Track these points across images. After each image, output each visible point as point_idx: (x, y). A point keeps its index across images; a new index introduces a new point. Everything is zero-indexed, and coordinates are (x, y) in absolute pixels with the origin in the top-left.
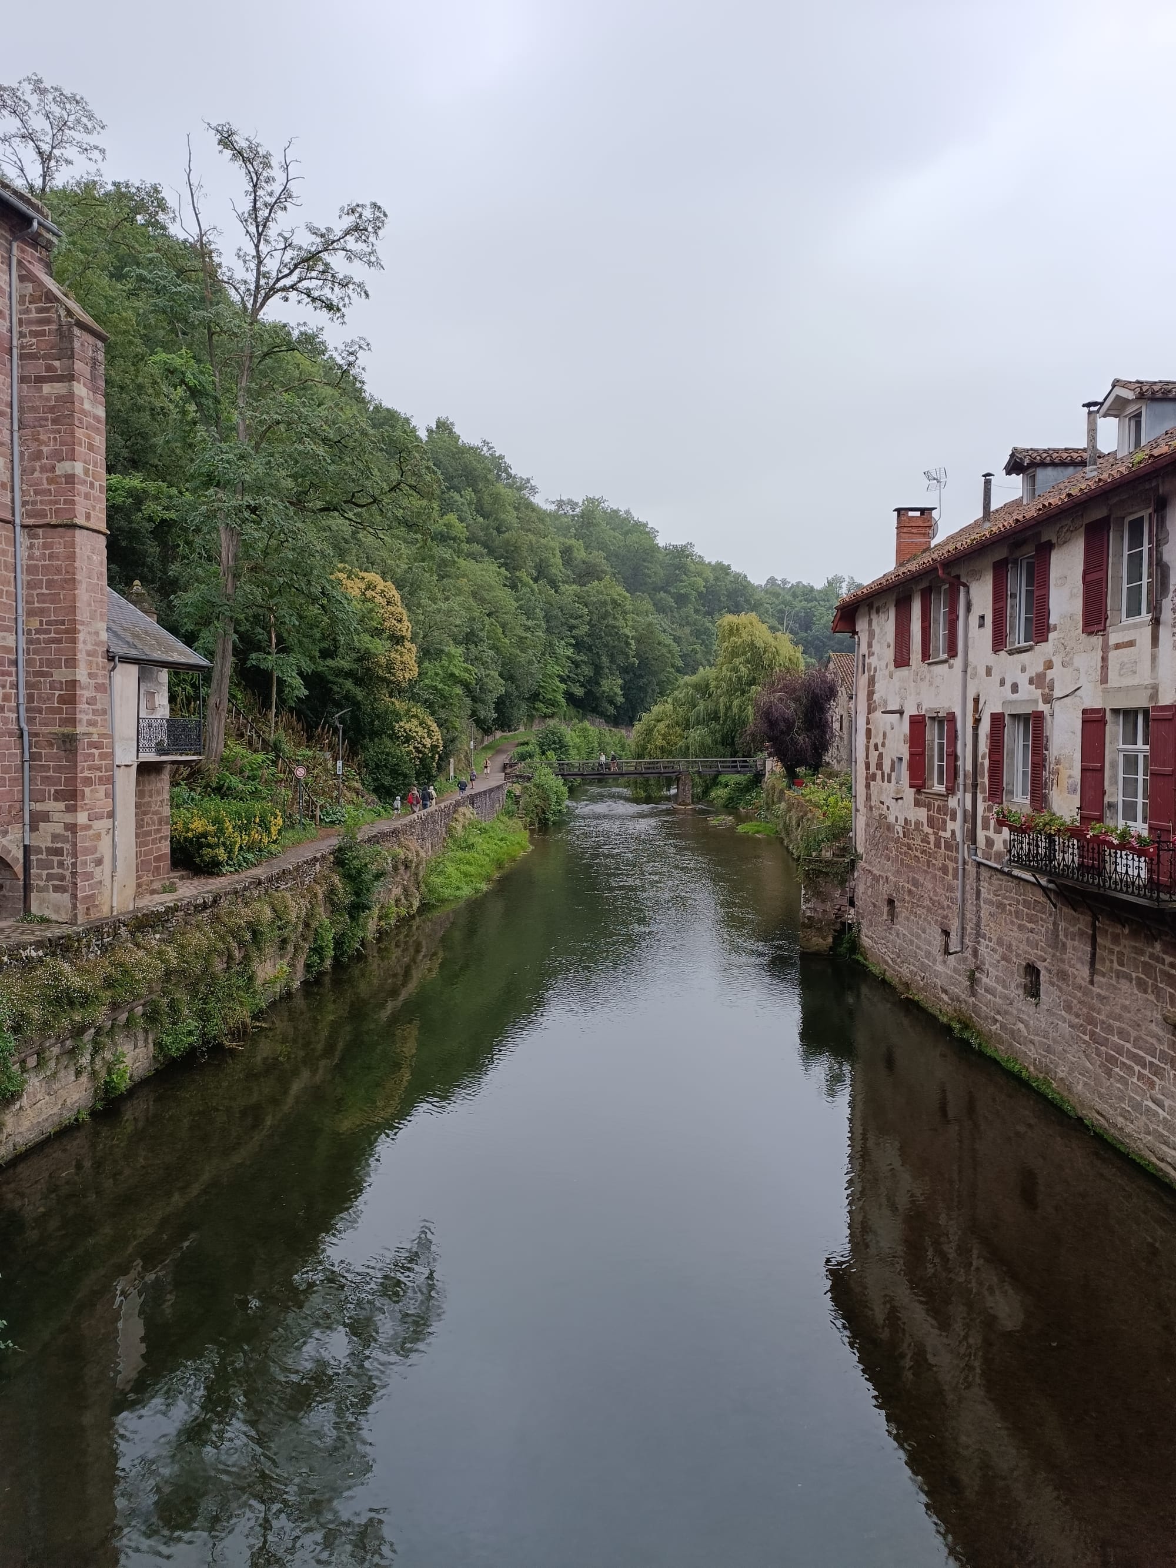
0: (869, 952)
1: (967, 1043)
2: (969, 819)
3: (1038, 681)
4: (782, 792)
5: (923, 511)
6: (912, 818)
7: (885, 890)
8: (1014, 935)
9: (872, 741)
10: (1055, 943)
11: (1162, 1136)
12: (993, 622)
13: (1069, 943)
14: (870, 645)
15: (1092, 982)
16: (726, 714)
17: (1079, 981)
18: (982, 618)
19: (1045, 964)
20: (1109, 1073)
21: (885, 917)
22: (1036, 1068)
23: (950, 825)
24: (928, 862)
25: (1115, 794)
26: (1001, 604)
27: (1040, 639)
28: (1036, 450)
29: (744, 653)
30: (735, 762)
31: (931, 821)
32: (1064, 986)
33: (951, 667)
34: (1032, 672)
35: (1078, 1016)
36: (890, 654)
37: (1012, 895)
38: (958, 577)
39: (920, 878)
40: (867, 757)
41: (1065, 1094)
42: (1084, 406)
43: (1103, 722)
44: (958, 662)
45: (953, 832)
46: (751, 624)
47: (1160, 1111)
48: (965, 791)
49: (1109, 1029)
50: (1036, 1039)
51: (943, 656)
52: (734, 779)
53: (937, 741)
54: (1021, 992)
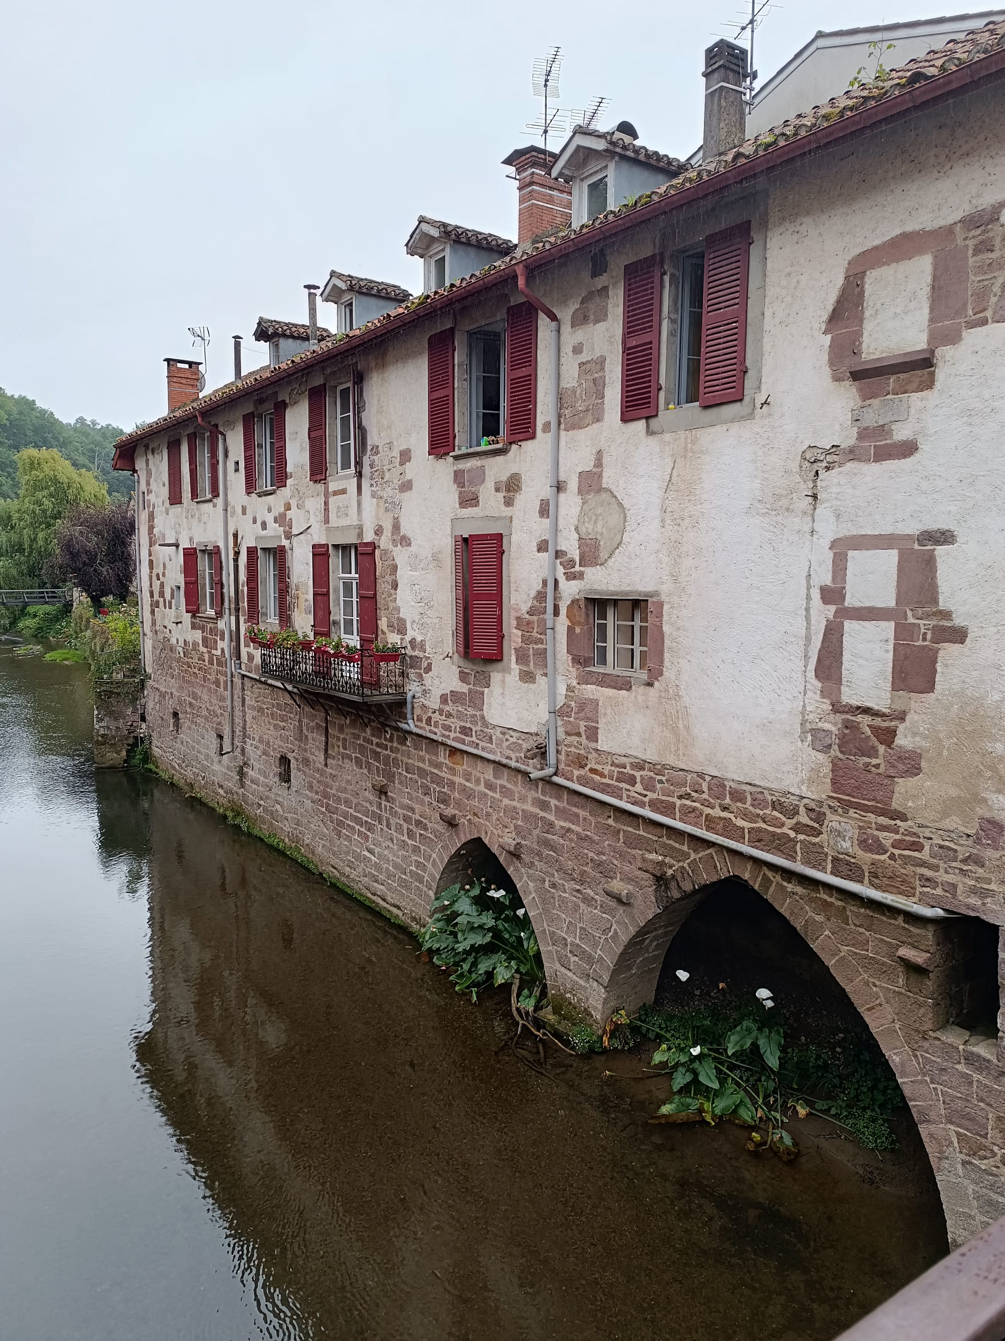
0: (159, 761)
1: (238, 827)
2: (234, 638)
3: (280, 519)
4: (88, 621)
5: (190, 364)
6: (190, 639)
7: (171, 704)
8: (271, 734)
9: (155, 572)
10: (301, 737)
11: (374, 876)
12: (245, 468)
13: (310, 736)
14: (148, 484)
15: (326, 765)
16: (31, 546)
17: (317, 765)
18: (237, 463)
19: (294, 754)
20: (339, 834)
21: (171, 729)
22: (289, 840)
23: (221, 645)
24: (204, 677)
25: (338, 614)
26: (251, 452)
27: (280, 484)
28: (279, 323)
29: (47, 488)
30: (43, 593)
31: (205, 640)
32: (307, 771)
33: (215, 506)
34: (276, 512)
35: (317, 793)
36: (165, 492)
37: (268, 699)
38: (216, 426)
39: (198, 691)
40: (151, 587)
41: (310, 856)
42: (305, 287)
43: (326, 555)
44: (220, 501)
45: (223, 650)
46: (53, 459)
47: (373, 858)
48: (230, 615)
49: (338, 800)
50: (289, 815)
51: (209, 496)
52: (42, 609)
53: (207, 571)
54: (277, 779)
